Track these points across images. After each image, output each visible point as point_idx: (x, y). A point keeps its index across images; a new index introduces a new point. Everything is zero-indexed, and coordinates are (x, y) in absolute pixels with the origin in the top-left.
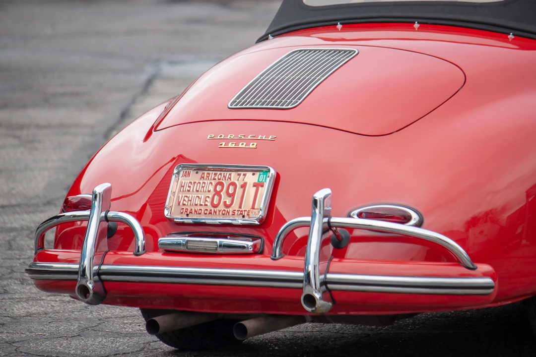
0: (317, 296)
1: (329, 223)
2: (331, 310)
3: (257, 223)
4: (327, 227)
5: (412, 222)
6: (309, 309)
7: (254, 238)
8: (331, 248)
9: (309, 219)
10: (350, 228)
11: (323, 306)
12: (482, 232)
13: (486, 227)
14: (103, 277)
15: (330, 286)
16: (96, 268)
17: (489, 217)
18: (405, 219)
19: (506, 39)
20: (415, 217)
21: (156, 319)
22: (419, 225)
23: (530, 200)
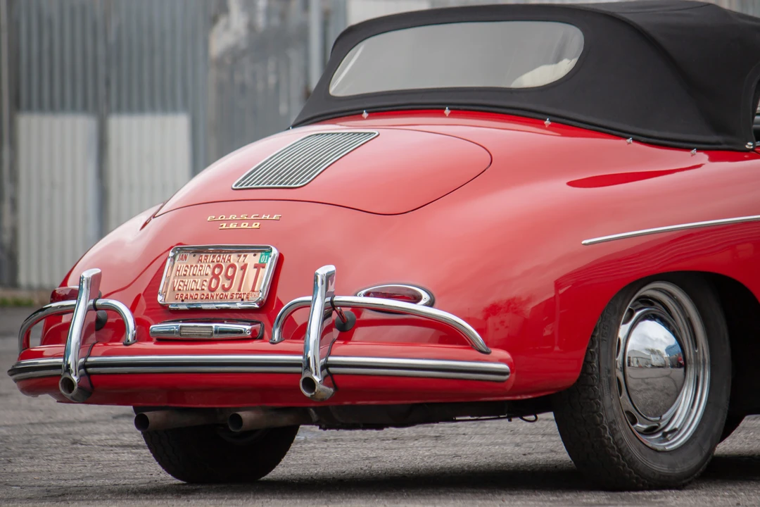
0: (317, 379)
1: (332, 302)
2: (332, 398)
3: (256, 306)
4: (330, 308)
5: (423, 302)
6: (307, 394)
7: (252, 323)
8: (336, 333)
9: (310, 298)
10: (357, 309)
11: (323, 390)
12: (502, 322)
13: (508, 317)
14: (90, 370)
15: (331, 369)
16: (82, 360)
17: (512, 306)
18: (416, 299)
19: (541, 125)
20: (426, 297)
21: (146, 413)
22: (430, 304)
23: (561, 291)
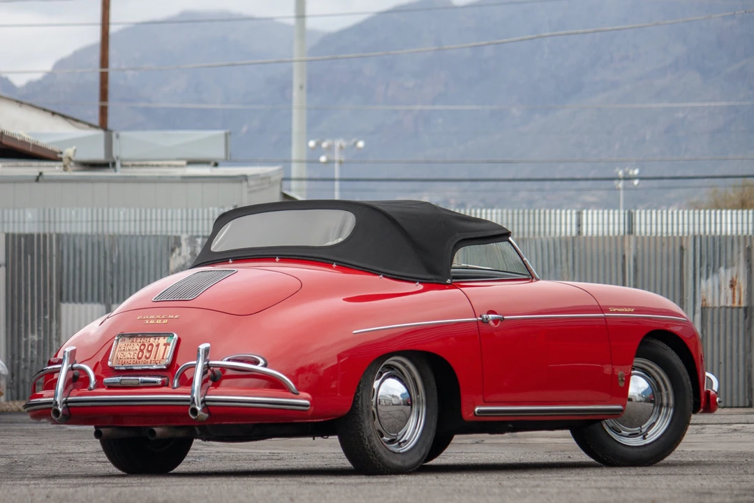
0: (199, 408)
1: (208, 364)
2: (208, 420)
3: (165, 367)
4: (207, 367)
5: (260, 364)
6: (193, 417)
7: (162, 377)
8: (210, 383)
9: (195, 362)
10: (223, 368)
11: (202, 415)
12: (307, 378)
13: (310, 375)
14: (69, 404)
15: (207, 403)
16: (64, 399)
17: (312, 368)
18: (257, 363)
19: (331, 267)
20: (262, 362)
21: (101, 429)
22: (265, 366)
23: (341, 361)
